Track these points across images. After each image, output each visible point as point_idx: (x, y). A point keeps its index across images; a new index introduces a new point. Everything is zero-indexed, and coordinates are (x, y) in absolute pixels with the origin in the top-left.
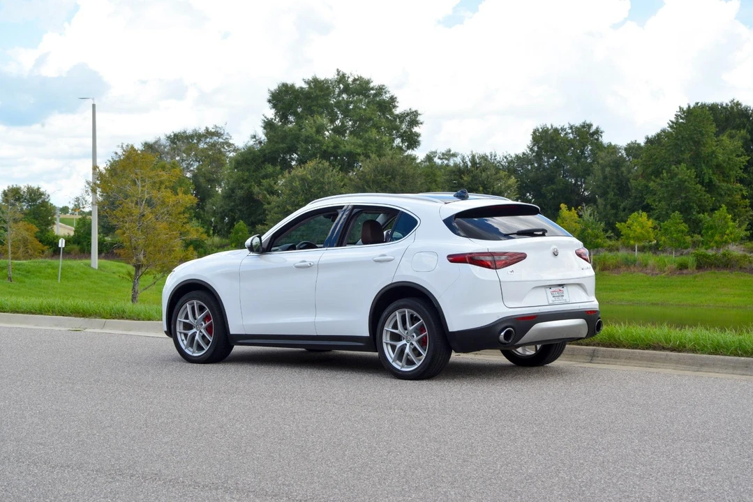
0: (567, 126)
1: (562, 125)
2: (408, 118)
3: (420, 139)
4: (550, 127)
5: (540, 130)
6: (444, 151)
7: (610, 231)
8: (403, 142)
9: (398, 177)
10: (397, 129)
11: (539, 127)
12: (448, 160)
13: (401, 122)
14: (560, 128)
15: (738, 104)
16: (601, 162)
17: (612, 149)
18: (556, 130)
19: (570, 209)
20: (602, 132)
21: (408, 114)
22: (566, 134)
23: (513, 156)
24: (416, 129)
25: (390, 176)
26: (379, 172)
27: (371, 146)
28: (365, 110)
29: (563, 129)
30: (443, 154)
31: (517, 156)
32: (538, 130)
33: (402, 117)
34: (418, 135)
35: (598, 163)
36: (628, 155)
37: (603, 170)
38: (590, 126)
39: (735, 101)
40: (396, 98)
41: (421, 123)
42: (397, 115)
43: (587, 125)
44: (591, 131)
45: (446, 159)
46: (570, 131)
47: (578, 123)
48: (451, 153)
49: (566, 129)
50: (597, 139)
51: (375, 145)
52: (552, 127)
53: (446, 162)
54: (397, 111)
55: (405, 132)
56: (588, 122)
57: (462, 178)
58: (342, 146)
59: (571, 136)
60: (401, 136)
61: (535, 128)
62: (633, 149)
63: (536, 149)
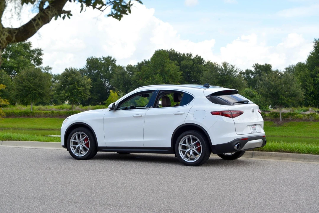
0: (101, 57)
1: (99, 57)
2: (37, 52)
3: (42, 61)
4: (94, 58)
5: (90, 59)
6: (46, 67)
8: (34, 62)
9: (38, 78)
10: (32, 56)
11: (90, 58)
12: (48, 70)
13: (34, 54)
14: (98, 58)
15: (173, 51)
16: (116, 73)
17: (120, 68)
18: (97, 59)
19: (114, 93)
20: (116, 60)
21: (37, 50)
22: (101, 61)
23: (79, 69)
24: (40, 57)
25: (34, 77)
26: (29, 75)
27: (21, 64)
28: (17, 47)
29: (100, 59)
30: (45, 68)
31: (80, 69)
32: (89, 59)
33: (34, 51)
34: (42, 59)
35: (115, 73)
36: (127, 70)
37: (118, 76)
38: (111, 58)
39: (172, 49)
40: (31, 43)
41: (43, 54)
42: (32, 50)
43: (110, 57)
44: (111, 60)
45: (47, 70)
46: (103, 59)
47: (106, 56)
48: (49, 67)
49: (101, 59)
50: (114, 63)
51: (23, 63)
52: (95, 57)
53: (47, 71)
54: (32, 49)
55: (36, 58)
56: (110, 56)
57: (67, 79)
58: (7, 63)
59: (103, 61)
60: (34, 60)
61: (88, 58)
62: (130, 68)
63: (89, 67)
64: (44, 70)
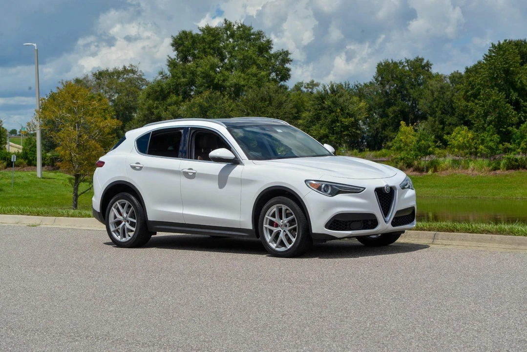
0: (404, 60)
1: (400, 60)
2: (281, 57)
3: (290, 73)
4: (391, 62)
5: (383, 64)
6: (308, 82)
7: (439, 142)
8: (277, 75)
10: (273, 65)
11: (383, 62)
12: (312, 89)
13: (276, 60)
14: (398, 62)
16: (430, 88)
17: (439, 78)
18: (395, 64)
19: (408, 125)
20: (431, 65)
21: (281, 54)
22: (403, 67)
23: (363, 84)
24: (287, 65)
26: (259, 99)
27: (253, 79)
29: (401, 63)
30: (308, 84)
31: (365, 84)
32: (382, 64)
33: (276, 56)
34: (289, 70)
35: (428, 89)
36: (452, 83)
37: (432, 94)
38: (422, 60)
40: (271, 41)
41: (291, 61)
42: (272, 55)
43: (420, 59)
44: (423, 64)
45: (310, 88)
46: (406, 64)
47: (412, 58)
48: (314, 83)
49: (403, 62)
50: (428, 70)
51: (256, 78)
52: (392, 62)
53: (310, 90)
54: (272, 52)
55: (279, 68)
56: (420, 57)
58: (230, 80)
59: (407, 68)
60: (275, 71)
61: (379, 62)
62: (456, 78)
63: (380, 79)
64: (305, 87)
